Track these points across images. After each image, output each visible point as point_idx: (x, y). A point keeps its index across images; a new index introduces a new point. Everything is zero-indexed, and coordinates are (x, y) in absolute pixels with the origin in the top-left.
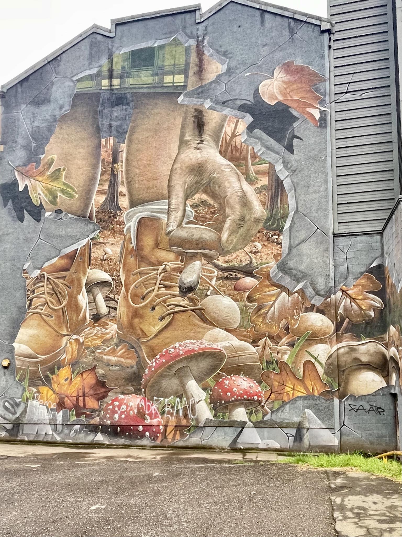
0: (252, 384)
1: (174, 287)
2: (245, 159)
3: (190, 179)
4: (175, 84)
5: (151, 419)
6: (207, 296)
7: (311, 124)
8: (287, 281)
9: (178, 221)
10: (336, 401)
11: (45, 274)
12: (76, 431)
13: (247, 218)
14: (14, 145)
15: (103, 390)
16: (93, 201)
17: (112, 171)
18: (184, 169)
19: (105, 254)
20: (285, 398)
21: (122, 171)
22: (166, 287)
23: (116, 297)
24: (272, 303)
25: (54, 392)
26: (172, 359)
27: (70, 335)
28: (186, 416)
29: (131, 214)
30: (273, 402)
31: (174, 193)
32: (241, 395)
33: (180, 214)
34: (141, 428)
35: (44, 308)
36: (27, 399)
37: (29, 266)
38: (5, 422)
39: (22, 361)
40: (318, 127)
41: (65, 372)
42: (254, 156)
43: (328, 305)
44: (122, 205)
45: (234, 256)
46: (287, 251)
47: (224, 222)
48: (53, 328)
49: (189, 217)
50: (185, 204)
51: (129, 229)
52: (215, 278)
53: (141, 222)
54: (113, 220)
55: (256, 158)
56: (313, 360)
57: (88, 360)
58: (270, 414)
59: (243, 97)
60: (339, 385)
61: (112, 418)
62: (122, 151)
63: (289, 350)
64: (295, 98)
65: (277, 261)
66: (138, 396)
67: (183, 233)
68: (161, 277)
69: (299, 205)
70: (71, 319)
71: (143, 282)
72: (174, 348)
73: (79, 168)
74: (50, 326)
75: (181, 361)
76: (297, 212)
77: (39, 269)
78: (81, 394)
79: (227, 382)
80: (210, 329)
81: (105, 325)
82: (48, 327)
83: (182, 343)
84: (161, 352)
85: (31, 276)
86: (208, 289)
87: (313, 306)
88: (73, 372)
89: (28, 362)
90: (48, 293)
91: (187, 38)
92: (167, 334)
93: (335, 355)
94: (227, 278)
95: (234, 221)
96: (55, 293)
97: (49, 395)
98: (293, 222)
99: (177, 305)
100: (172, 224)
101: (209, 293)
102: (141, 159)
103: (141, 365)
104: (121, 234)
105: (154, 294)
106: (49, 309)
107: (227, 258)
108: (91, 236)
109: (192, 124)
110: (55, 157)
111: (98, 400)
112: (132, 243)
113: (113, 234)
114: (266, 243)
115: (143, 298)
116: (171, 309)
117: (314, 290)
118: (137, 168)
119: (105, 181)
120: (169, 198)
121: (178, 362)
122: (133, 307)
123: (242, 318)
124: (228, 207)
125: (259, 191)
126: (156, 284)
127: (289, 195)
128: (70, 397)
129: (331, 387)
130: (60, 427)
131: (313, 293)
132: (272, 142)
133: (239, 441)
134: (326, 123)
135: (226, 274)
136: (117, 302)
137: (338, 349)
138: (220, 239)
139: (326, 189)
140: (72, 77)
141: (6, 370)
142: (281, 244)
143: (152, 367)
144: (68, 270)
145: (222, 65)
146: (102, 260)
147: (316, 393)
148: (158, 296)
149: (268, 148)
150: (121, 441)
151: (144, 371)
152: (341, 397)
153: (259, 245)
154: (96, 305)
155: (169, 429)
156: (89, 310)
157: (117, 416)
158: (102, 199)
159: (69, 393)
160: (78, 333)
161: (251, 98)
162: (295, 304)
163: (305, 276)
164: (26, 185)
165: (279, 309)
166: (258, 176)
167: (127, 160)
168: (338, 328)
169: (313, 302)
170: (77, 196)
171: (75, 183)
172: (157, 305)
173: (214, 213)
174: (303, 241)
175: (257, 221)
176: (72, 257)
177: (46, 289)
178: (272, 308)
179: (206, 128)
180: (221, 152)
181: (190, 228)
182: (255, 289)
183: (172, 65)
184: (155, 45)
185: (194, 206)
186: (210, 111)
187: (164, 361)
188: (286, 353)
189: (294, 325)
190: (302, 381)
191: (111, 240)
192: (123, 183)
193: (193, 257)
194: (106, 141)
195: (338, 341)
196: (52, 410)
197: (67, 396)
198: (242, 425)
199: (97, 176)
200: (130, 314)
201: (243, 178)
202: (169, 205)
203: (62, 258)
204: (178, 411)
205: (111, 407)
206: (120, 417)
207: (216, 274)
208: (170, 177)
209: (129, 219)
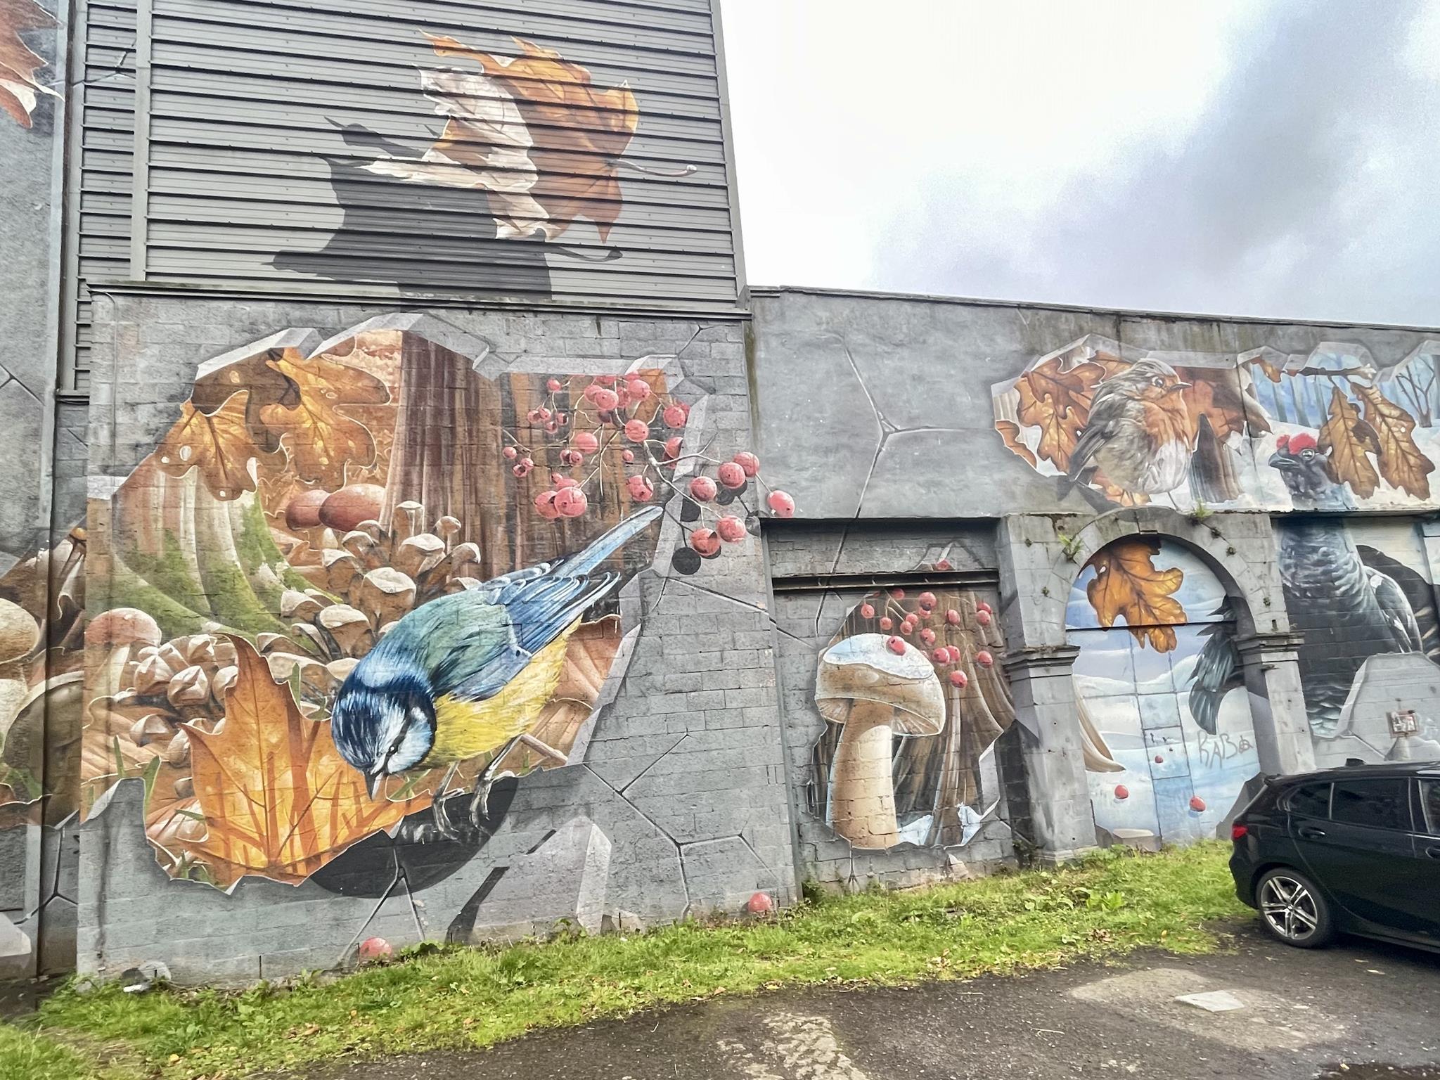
7: (9, 118)
40: (29, 131)
43: (27, 576)
60: (49, 788)
137: (48, 693)
139: (44, 284)
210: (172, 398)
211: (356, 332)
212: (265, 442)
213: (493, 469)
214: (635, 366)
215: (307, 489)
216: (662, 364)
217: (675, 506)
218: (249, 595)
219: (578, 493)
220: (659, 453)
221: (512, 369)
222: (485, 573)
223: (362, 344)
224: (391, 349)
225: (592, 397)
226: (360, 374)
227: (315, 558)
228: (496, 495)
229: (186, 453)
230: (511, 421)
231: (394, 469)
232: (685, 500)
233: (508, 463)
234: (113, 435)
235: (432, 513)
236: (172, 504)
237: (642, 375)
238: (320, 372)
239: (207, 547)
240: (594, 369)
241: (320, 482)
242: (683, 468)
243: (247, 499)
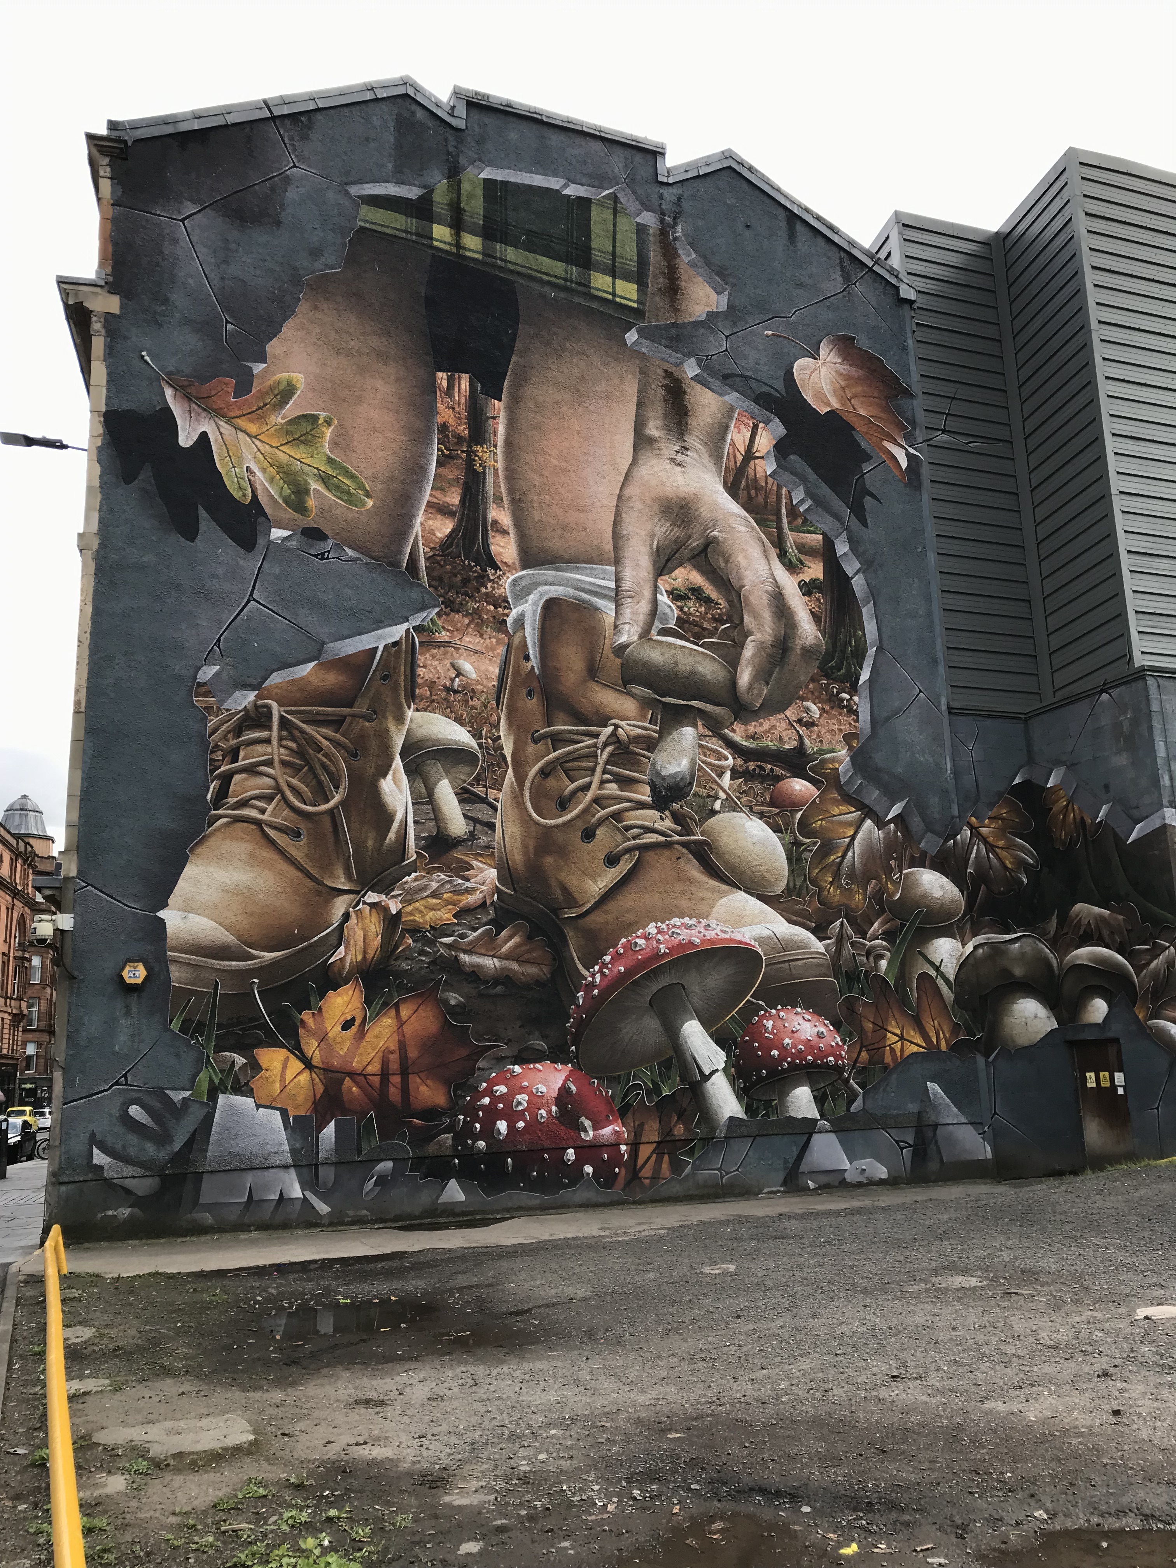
0: (822, 1029)
1: (637, 781)
2: (776, 512)
3: (662, 530)
5: (595, 1128)
6: (713, 813)
7: (893, 474)
8: (873, 796)
9: (641, 624)
10: (980, 1060)
11: (274, 705)
12: (381, 1181)
14: (159, 309)
15: (460, 1053)
16: (417, 528)
17: (470, 462)
18: (649, 502)
19: (457, 676)
20: (889, 1060)
21: (496, 470)
22: (618, 780)
23: (492, 794)
24: (847, 840)
25: (308, 1063)
26: (644, 963)
27: (357, 892)
29: (524, 583)
30: (865, 1068)
32: (801, 1055)
33: (644, 607)
34: (571, 1154)
35: (270, 808)
36: (213, 1092)
37: (216, 675)
38: (131, 1171)
39: (194, 966)
40: (906, 485)
41: (342, 1003)
42: (793, 512)
43: (950, 855)
44: (501, 554)
45: (766, 725)
46: (869, 730)
47: (742, 646)
48: (303, 870)
49: (665, 619)
50: (656, 586)
51: (520, 622)
52: (728, 774)
54: (479, 591)
55: (796, 516)
56: (933, 973)
57: (414, 964)
58: (860, 1098)
59: (763, 377)
60: (983, 1028)
61: (488, 1131)
62: (494, 418)
63: (888, 950)
64: (861, 412)
65: (850, 748)
66: (560, 1066)
67: (653, 655)
68: (605, 756)
69: (885, 637)
70: (359, 847)
71: (561, 762)
72: (646, 937)
73: (375, 430)
74: (293, 862)
75: (662, 970)
76: (879, 649)
77: (252, 687)
78: (395, 1065)
79: (770, 1024)
80: (726, 894)
81: (462, 869)
82: (285, 867)
83: (664, 926)
84: (615, 946)
85: (225, 706)
86: (717, 798)
87: (924, 854)
88: (369, 1002)
89: (218, 971)
90: (284, 763)
91: (639, 207)
92: (627, 898)
93: (970, 961)
94: (754, 776)
95: (761, 646)
96: (306, 763)
97: (289, 1076)
98: (874, 672)
99: (647, 830)
100: (627, 627)
101: (717, 805)
102: (546, 453)
104: (499, 630)
105: (590, 796)
106: (286, 812)
107: (752, 728)
108: (417, 620)
109: (662, 403)
110: (299, 379)
111: (448, 1082)
112: (527, 658)
113: (477, 625)
114: (827, 707)
115: (563, 804)
116: (634, 838)
117: (924, 820)
118: (535, 471)
119: (450, 483)
120: (617, 561)
121: (657, 972)
122: (537, 823)
123: (792, 871)
124: (749, 612)
126: (593, 770)
127: (864, 610)
128: (359, 1079)
129: (969, 1031)
130: (327, 1174)
131: (922, 825)
132: (825, 490)
133: (803, 1168)
134: (918, 480)
135: (752, 765)
136: (495, 809)
137: (974, 950)
138: (733, 682)
140: (347, 184)
141: (137, 999)
142: (856, 713)
143: (592, 985)
145: (718, 293)
146: (448, 690)
147: (943, 1046)
149: (820, 502)
150: (518, 1198)
151: (575, 999)
152: (987, 1054)
153: (814, 709)
154: (434, 810)
155: (645, 1151)
156: (415, 822)
157: (502, 1126)
158: (444, 527)
159: (356, 1064)
160: (386, 888)
161: (780, 386)
162: (890, 845)
163: (905, 787)
164: (204, 435)
165: (862, 855)
166: (803, 557)
167: (508, 443)
168: (970, 903)
169: (923, 846)
170: (370, 503)
171: (362, 466)
172: (601, 822)
173: (718, 620)
174: (896, 713)
175: (807, 654)
176: (358, 667)
177: (278, 752)
178: (850, 854)
179: (692, 421)
181: (669, 645)
182: (814, 807)
185: (675, 595)
186: (697, 387)
187: (622, 969)
188: (881, 957)
189: (894, 894)
190: (916, 1019)
191: (471, 640)
192: (498, 500)
193: (678, 715)
194: (450, 380)
195: (974, 933)
196: (300, 1120)
197: (351, 1076)
198: (807, 1127)
199: (428, 463)
200: (531, 844)
201: (773, 553)
202: (618, 580)
203: (328, 666)
205: (486, 1100)
206: (511, 1127)
207: (730, 761)
208: (618, 514)
209: (522, 593)
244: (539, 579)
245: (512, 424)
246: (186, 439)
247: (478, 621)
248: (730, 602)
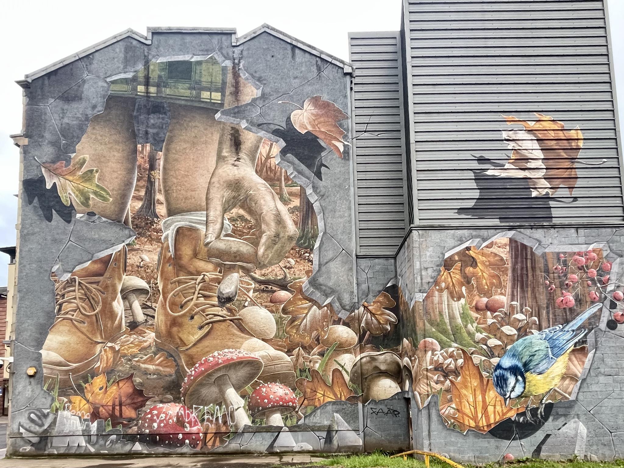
0: (287, 392)
1: (212, 296)
2: (279, 180)
3: (227, 194)
4: (212, 101)
5: (191, 427)
6: (245, 306)
7: (336, 155)
8: (317, 296)
9: (216, 233)
10: (360, 405)
11: (77, 278)
12: (112, 442)
13: (282, 235)
14: (40, 140)
15: (140, 399)
16: (129, 206)
17: (149, 178)
18: (222, 183)
19: (142, 261)
20: (317, 404)
21: (159, 179)
22: (205, 296)
23: (154, 305)
24: (304, 315)
25: (88, 401)
26: (212, 367)
27: (104, 343)
28: (225, 423)
29: (168, 222)
30: (306, 407)
31: (212, 206)
32: (277, 402)
33: (218, 226)
34: (180, 436)
35: (75, 314)
36: (57, 410)
37: (58, 269)
38: (31, 435)
39: (51, 369)
40: (342, 159)
41: (99, 381)
42: (287, 179)
43: (352, 319)
44: (160, 212)
45: (270, 270)
46: (317, 269)
47: (261, 237)
48: (86, 335)
49: (227, 230)
50: (223, 217)
51: (167, 238)
52: (252, 290)
53: (179, 232)
54: (150, 227)
55: (289, 180)
56: (340, 369)
57: (124, 368)
58: (303, 419)
59: (276, 122)
60: (363, 391)
61: (150, 426)
62: (159, 159)
63: (320, 359)
64: (323, 130)
65: (308, 277)
66: (177, 404)
67: (221, 245)
68: (199, 287)
69: (327, 227)
70: (105, 326)
71: (181, 291)
72: (214, 357)
73: (114, 171)
74: (82, 333)
75: (219, 370)
76: (325, 233)
77: (70, 272)
78: (117, 403)
79: (264, 390)
80: (248, 338)
81: (142, 333)
82: (80, 334)
83: (221, 352)
84: (200, 360)
85: (61, 279)
86: (246, 301)
87: (340, 319)
88: (108, 381)
89: (58, 370)
90: (80, 298)
91: (224, 59)
92: (206, 343)
93: (359, 364)
94: (263, 291)
95: (269, 238)
96: (87, 298)
97: (82, 405)
98: (322, 243)
99: (216, 315)
100: (210, 235)
101: (246, 304)
102: (179, 170)
103: (180, 374)
104: (159, 242)
105: (192, 303)
106: (81, 315)
107: (263, 272)
108: (127, 242)
109: (230, 141)
110: (87, 157)
111: (136, 409)
112: (170, 251)
113: (150, 241)
114: (298, 260)
115: (182, 307)
116: (210, 319)
117: (341, 305)
118: (175, 178)
119: (141, 187)
120: (207, 210)
121: (217, 370)
122: (171, 315)
123: (278, 329)
124: (264, 223)
125: (292, 211)
126: (194, 293)
127: (318, 217)
128: (105, 407)
129: (356, 392)
130: (94, 439)
131: (340, 307)
132: (303, 167)
133: (275, 445)
134: (348, 156)
135: (263, 287)
136: (155, 310)
137: (361, 359)
138: (256, 253)
139: (350, 215)
140: (106, 77)
141: (32, 380)
142: (312, 261)
143: (191, 375)
144: (102, 275)
145: (257, 89)
146: (138, 267)
147: (343, 399)
148: (196, 305)
149: (300, 172)
150: (161, 450)
151: (183, 380)
152: (364, 402)
153: (292, 262)
154: (132, 312)
155: (209, 436)
156: (125, 317)
157: (155, 425)
158: (138, 205)
159: (104, 402)
160: (113, 341)
161: (284, 125)
162: (325, 316)
163: (333, 292)
164: (55, 183)
165: (310, 321)
166: (291, 198)
167: (164, 168)
168: (361, 339)
169: (339, 315)
170: (111, 199)
171: (109, 186)
172: (196, 314)
173: (250, 228)
174: (330, 260)
175: (290, 238)
176: (106, 261)
177: (78, 294)
178: (305, 320)
179: (243, 147)
180: (256, 172)
181: (228, 241)
182: (290, 302)
183: (209, 82)
184: (193, 60)
185: (232, 220)
186: (246, 132)
187: (203, 369)
188: (317, 362)
189: (324, 336)
190: (331, 388)
191: (148, 247)
193: (231, 269)
194: (143, 146)
195: (362, 352)
196: (85, 420)
197: (102, 406)
198: (279, 430)
199: (133, 182)
200: (169, 323)
201: (277, 197)
202: (207, 216)
203: (95, 262)
204: (217, 419)
205: (149, 416)
206: (159, 426)
207: (253, 286)
208: (208, 189)
209: (167, 227)
210: (438, 266)
211: (493, 239)
212: (467, 281)
213: (541, 289)
214: (591, 247)
215: (481, 297)
216: (601, 246)
217: (607, 303)
218: (465, 335)
219: (571, 298)
220: (600, 281)
221: (547, 250)
222: (540, 329)
223: (496, 243)
224: (506, 245)
225: (575, 260)
226: (496, 255)
227: (485, 322)
228: (543, 300)
229: (443, 285)
230: (547, 271)
231: (509, 290)
232: (611, 301)
233: (547, 287)
234: (422, 279)
235: (521, 305)
236: (441, 303)
237: (594, 251)
238: (483, 255)
239: (452, 318)
240: (576, 249)
241: (485, 295)
242: (610, 288)
243: (463, 301)
244: (175, 220)
245: (166, 160)
246: (49, 186)
247: (151, 240)
248: (256, 220)
